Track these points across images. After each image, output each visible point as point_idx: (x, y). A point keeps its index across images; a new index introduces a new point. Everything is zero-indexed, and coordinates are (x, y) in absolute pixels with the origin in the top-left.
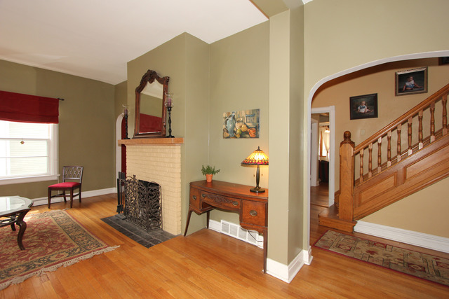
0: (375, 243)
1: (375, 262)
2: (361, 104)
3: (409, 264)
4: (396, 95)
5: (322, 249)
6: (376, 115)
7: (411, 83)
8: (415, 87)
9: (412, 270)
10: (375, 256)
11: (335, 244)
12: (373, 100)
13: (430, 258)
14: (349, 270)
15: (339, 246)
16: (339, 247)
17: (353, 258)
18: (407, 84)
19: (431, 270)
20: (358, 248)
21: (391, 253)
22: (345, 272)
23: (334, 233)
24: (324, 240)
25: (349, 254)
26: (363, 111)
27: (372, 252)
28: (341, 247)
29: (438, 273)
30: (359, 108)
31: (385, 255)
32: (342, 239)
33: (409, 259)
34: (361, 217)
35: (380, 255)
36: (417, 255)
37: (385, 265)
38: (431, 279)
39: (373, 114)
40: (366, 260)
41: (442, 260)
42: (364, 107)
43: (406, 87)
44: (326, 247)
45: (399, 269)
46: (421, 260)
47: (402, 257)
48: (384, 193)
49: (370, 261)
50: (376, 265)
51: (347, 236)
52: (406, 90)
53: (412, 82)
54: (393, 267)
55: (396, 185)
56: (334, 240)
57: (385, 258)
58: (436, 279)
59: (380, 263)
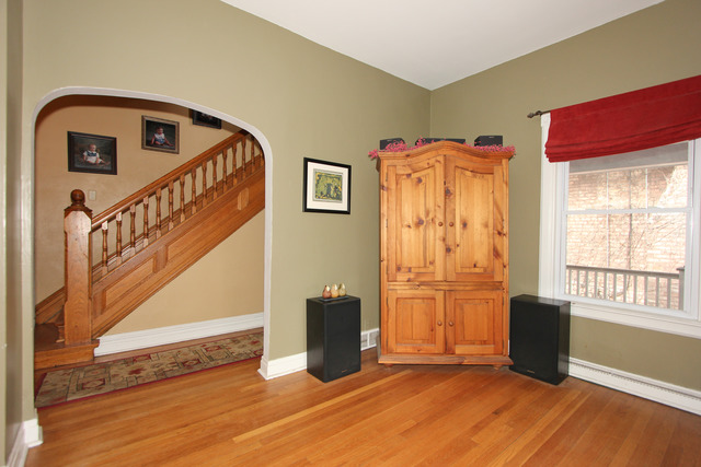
0: (133, 360)
1: (147, 381)
2: (89, 148)
3: (183, 363)
4: (143, 148)
5: (53, 406)
6: (113, 171)
7: (161, 136)
8: (165, 143)
9: (189, 367)
10: (143, 374)
11: (73, 387)
12: (109, 147)
13: (198, 348)
14: (118, 409)
15: (82, 387)
16: (83, 389)
17: (115, 391)
18: (157, 136)
19: (205, 359)
20: (115, 376)
21: (161, 361)
22: (115, 416)
23: (61, 372)
24: (48, 392)
25: (107, 389)
26: (92, 160)
27: (137, 371)
28: (88, 386)
29: (210, 358)
30: (85, 154)
31: (153, 366)
32: (82, 375)
33: (181, 358)
34: (104, 330)
35: (148, 370)
36: (186, 350)
37: (160, 378)
38: (208, 366)
39: (110, 168)
40: (135, 384)
41: (208, 345)
42: (95, 155)
43: (156, 140)
44: (59, 399)
45: (177, 374)
46: (192, 354)
47: (173, 360)
48: (140, 284)
49: (140, 382)
50: (150, 383)
51: (87, 368)
52: (155, 145)
53: (163, 136)
54: (169, 375)
55: (156, 270)
56: (67, 383)
57: (156, 369)
58: (212, 364)
59: (155, 378)
